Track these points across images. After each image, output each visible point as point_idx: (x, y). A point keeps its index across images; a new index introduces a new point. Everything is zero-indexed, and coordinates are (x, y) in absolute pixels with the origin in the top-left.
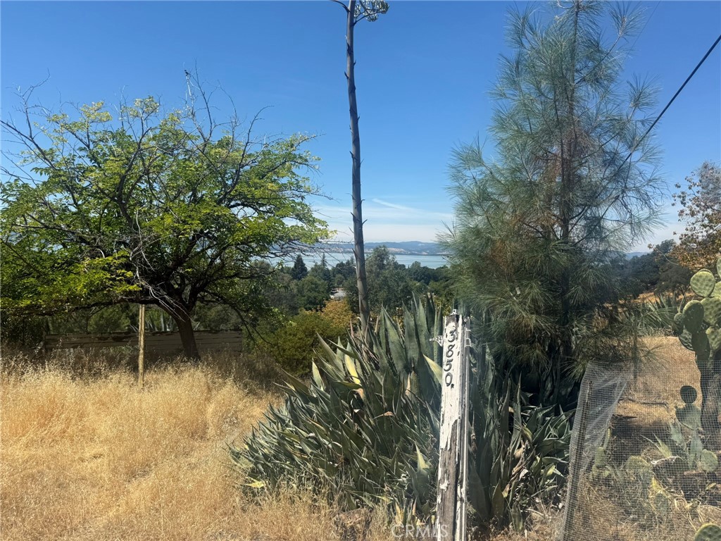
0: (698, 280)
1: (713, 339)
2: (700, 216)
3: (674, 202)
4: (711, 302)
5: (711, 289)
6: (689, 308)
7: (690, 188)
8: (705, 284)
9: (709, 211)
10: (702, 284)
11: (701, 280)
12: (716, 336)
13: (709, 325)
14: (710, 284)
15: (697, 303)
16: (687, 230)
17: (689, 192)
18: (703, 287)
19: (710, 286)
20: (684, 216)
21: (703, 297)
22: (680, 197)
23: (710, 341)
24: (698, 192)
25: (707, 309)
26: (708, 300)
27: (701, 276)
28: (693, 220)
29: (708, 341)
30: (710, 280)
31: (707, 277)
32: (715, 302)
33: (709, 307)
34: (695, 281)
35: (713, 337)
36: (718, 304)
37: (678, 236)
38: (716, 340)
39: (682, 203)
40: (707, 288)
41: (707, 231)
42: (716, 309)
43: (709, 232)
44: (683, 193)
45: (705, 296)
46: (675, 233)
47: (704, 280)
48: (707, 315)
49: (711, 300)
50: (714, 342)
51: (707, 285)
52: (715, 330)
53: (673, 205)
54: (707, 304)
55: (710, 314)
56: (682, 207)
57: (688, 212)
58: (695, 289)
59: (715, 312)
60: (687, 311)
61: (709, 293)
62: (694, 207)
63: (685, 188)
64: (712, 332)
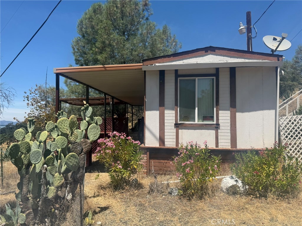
0: (17, 133)
1: (25, 160)
2: (35, 106)
3: (24, 99)
4: (23, 143)
5: (23, 137)
6: (12, 147)
7: (30, 94)
8: (20, 134)
9: (39, 104)
10: (19, 135)
11: (18, 133)
12: (26, 158)
13: (22, 153)
14: (23, 134)
15: (16, 144)
16: (31, 111)
17: (30, 95)
18: (19, 136)
19: (23, 135)
20: (29, 106)
21: (20, 141)
22: (26, 97)
23: (24, 161)
24: (34, 96)
25: (22, 146)
26: (22, 142)
27: (18, 131)
28: (33, 107)
29: (23, 161)
30: (22, 133)
31: (21, 131)
32: (25, 142)
33: (22, 145)
34: (16, 134)
35: (25, 158)
36: (26, 143)
37: (27, 114)
38: (26, 160)
39: (27, 100)
40: (21, 136)
41: (39, 112)
42: (26, 145)
43: (40, 112)
44: (28, 96)
45: (21, 140)
46: (26, 113)
47: (20, 133)
48: (21, 149)
49: (23, 142)
50: (25, 161)
51: (21, 135)
52: (26, 155)
53: (24, 101)
54: (21, 144)
55: (23, 148)
56: (28, 102)
57: (31, 104)
58: (16, 137)
59: (25, 147)
60: (11, 149)
61: (22, 139)
62: (33, 102)
63: (28, 94)
64: (25, 156)
